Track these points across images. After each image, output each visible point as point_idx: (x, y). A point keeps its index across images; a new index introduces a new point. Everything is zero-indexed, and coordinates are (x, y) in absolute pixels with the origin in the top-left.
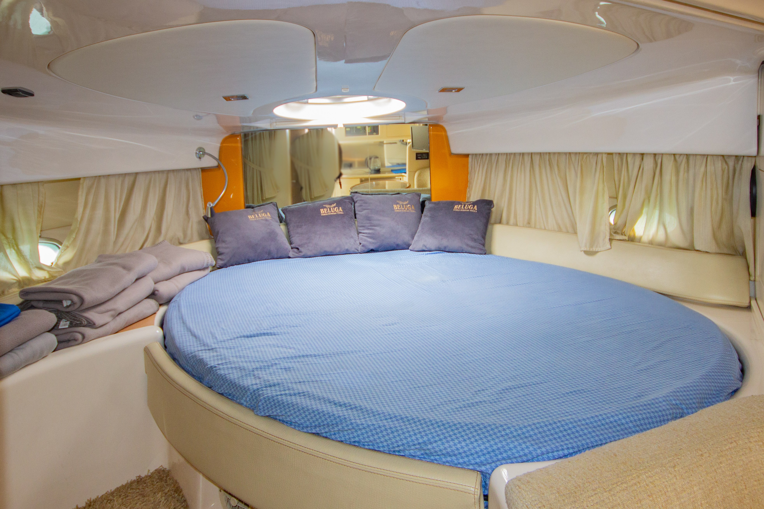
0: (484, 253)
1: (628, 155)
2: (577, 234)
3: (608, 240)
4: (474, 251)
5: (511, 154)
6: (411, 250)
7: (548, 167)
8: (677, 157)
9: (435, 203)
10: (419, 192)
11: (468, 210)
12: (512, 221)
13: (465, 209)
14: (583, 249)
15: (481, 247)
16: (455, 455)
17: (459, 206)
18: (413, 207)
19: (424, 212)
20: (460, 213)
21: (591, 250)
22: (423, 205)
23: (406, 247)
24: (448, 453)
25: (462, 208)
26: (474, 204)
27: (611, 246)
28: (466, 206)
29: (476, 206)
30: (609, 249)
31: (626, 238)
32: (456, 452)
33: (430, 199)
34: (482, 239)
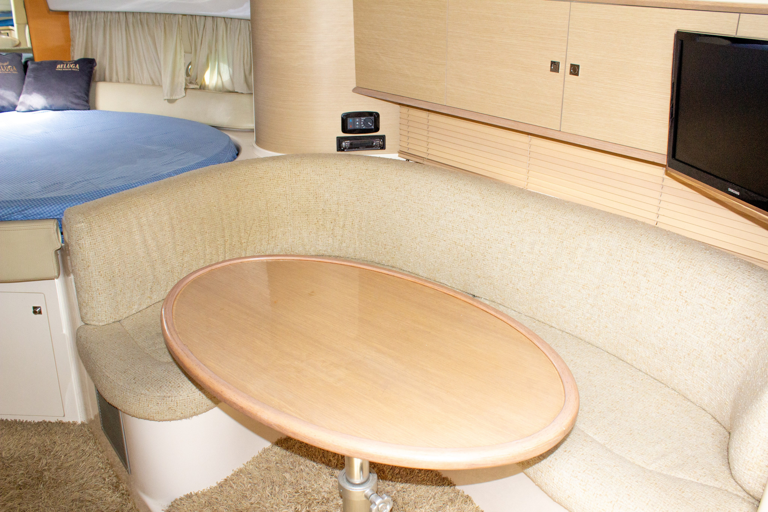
0: (88, 108)
1: (196, 16)
2: (161, 86)
3: (184, 89)
4: (78, 107)
5: (108, 12)
6: (18, 111)
7: (140, 26)
8: (226, 19)
9: (38, 63)
10: (20, 52)
11: (71, 69)
12: (114, 78)
13: (67, 68)
14: (166, 98)
15: (85, 103)
16: (42, 214)
17: (62, 66)
18: (15, 68)
19: (28, 73)
20: (63, 73)
21: (172, 98)
22: (25, 66)
23: (13, 108)
24: (38, 213)
25: (65, 67)
26: (76, 63)
27: (186, 94)
28: (68, 65)
29: (78, 65)
30: (184, 96)
31: (198, 87)
32: (42, 212)
33: (32, 59)
34: (86, 97)
